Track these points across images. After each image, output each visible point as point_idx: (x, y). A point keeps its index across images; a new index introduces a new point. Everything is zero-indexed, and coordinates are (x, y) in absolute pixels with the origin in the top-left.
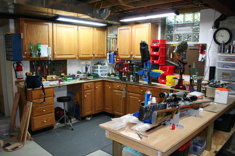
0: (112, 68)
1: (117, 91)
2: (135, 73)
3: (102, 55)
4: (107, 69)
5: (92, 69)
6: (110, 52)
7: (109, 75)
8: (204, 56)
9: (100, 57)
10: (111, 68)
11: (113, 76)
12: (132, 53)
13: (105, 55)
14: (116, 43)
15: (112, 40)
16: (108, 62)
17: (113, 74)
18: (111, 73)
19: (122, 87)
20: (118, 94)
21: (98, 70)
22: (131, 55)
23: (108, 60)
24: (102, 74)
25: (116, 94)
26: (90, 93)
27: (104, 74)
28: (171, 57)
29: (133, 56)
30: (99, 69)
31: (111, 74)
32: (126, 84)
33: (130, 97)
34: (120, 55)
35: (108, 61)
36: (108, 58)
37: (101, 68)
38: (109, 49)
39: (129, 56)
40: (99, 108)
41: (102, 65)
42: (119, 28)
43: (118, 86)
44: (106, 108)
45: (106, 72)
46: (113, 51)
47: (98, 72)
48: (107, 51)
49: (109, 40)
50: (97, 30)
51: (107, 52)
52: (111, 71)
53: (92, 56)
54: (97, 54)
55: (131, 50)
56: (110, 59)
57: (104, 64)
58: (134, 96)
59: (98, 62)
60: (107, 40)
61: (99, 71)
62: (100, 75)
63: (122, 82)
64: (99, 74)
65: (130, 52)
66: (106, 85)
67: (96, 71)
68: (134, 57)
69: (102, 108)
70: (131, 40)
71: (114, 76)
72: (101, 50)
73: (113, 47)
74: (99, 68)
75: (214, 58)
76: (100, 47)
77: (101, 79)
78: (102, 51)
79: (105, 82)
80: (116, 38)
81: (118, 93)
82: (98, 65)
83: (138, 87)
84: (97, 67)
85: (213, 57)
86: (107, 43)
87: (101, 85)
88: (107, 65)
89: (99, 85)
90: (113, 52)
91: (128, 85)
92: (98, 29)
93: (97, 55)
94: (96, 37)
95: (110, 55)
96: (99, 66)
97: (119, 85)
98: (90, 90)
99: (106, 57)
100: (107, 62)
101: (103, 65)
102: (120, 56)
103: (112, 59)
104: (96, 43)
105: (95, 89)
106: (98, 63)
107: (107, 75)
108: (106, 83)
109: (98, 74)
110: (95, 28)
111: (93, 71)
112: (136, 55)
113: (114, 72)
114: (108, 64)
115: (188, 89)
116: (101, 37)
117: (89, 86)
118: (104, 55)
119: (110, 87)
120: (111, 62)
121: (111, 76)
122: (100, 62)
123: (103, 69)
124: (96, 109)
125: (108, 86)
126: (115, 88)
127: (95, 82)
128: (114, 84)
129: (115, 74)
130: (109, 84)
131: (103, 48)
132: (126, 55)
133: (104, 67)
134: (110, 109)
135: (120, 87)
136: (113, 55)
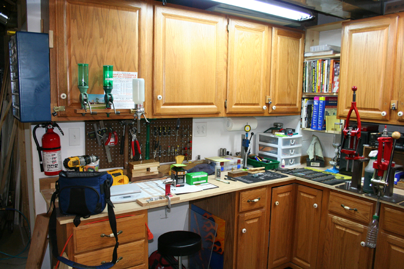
0: (315, 144)
1: (344, 220)
3: (290, 105)
4: (300, 145)
5: (258, 142)
6: (311, 98)
9: (283, 110)
10: (313, 142)
11: (318, 164)
12: (394, 104)
13: (298, 105)
14: (334, 72)
15: (319, 64)
16: (304, 126)
17: (317, 159)
18: (311, 157)
19: (360, 212)
20: (344, 229)
21: (276, 149)
22: (392, 111)
23: (303, 120)
24: (286, 160)
25: (338, 227)
26: (256, 220)
27: (291, 159)
29: (400, 113)
30: (280, 146)
31: (313, 160)
32: (381, 204)
33: (393, 248)
35: (304, 122)
36: (304, 113)
37: (286, 142)
38: (309, 91)
39: (384, 113)
40: (278, 259)
41: (286, 132)
42: (347, 29)
43: (347, 208)
44: (299, 260)
45: (297, 153)
46: (321, 96)
47: (277, 153)
48: (302, 95)
49: (310, 63)
50: (278, 34)
51: (303, 99)
52: (313, 151)
53: (265, 107)
54: (276, 103)
55: (390, 94)
56: (309, 118)
57: (294, 130)
59: (276, 125)
60: (304, 64)
61: (280, 151)
62: (283, 161)
64: (279, 160)
65: (386, 101)
66: (302, 194)
67: (270, 150)
68: (403, 116)
70: (395, 62)
71: (320, 167)
72: (289, 90)
73: (322, 84)
74: (280, 141)
76: (287, 84)
78: (289, 94)
80: (332, 58)
81: (346, 228)
82: (277, 134)
84: (276, 140)
86: (304, 72)
87: (287, 194)
88: (299, 134)
89: (283, 195)
90: (322, 99)
91: (387, 209)
92: (282, 30)
93: (277, 105)
94: (276, 55)
95: (309, 108)
96: (281, 136)
98: (258, 211)
99: (299, 110)
100: (300, 125)
101: (291, 134)
103: (317, 119)
104: (275, 70)
105: (272, 206)
106: (276, 128)
107: (299, 160)
108: (300, 187)
109: (276, 158)
110: (273, 28)
111: (262, 148)
113: (320, 154)
114: (303, 131)
116: (288, 53)
117: (256, 200)
118: (295, 105)
119: (316, 205)
120: (314, 127)
121: (311, 165)
122: (279, 125)
123: (291, 145)
124: (269, 263)
125: (308, 198)
126: (334, 210)
127: (272, 188)
128: (330, 196)
129: (323, 159)
130: (312, 193)
131: (292, 85)
132: (373, 107)
133: (294, 141)
134: (309, 265)
135: (356, 210)
136: (320, 105)
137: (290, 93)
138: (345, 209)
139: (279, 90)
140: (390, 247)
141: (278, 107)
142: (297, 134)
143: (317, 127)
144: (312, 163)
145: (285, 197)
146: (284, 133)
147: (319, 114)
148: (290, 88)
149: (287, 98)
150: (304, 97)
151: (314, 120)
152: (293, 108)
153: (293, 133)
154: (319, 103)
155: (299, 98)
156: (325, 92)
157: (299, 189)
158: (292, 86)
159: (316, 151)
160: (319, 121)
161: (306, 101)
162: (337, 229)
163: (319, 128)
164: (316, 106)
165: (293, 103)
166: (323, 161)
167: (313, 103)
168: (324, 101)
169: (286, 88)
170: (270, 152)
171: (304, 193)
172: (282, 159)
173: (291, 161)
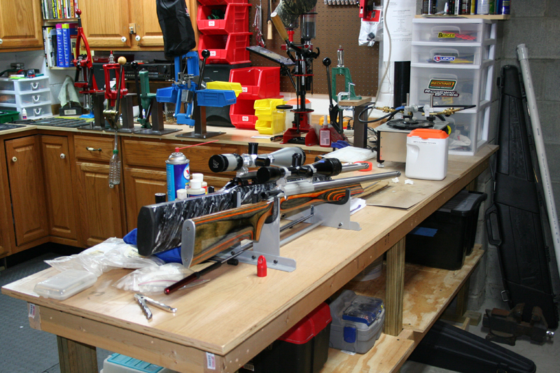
0: (67, 86)
1: (91, 165)
2: (146, 98)
3: (26, 37)
4: (48, 89)
6: (53, 26)
7: (57, 109)
8: (374, 28)
9: (15, 45)
10: (65, 84)
11: (74, 112)
12: (132, 27)
13: (37, 37)
16: (50, 64)
17: (71, 105)
18: (63, 104)
19: (105, 152)
20: (93, 176)
21: (13, 96)
22: (132, 35)
23: (49, 56)
24: (29, 110)
25: (88, 175)
27: (37, 108)
28: (270, 36)
29: (138, 37)
30: (18, 92)
31: (67, 107)
32: (120, 137)
33: (137, 181)
34: (91, 35)
35: (50, 59)
36: (49, 47)
37: (24, 86)
38: (49, 17)
39: (124, 39)
40: (31, 231)
41: (26, 74)
43: (91, 149)
44: (58, 230)
45: (45, 100)
46: (64, 23)
47: (15, 102)
48: (42, 23)
51: (44, 28)
52: (65, 95)
54: (3, 35)
55: (127, 17)
56: (55, 53)
57: (37, 71)
58: (151, 179)
59: (14, 66)
61: (18, 99)
62: (24, 110)
63: (104, 132)
64: (18, 110)
65: (125, 24)
66: (48, 146)
67: (6, 99)
68: (141, 40)
69: (42, 230)
71: (77, 114)
72: (20, 17)
73: (63, 7)
74: (17, 85)
75: (407, 33)
76: (15, 9)
77: (29, 127)
78: (21, 23)
79: (44, 137)
81: (96, 173)
82: (13, 77)
83: (162, 147)
84: (10, 85)
85: (405, 30)
87: (28, 149)
88: (46, 74)
89: (23, 149)
90: (65, 26)
91: (126, 141)
93: (5, 37)
95: (54, 39)
96: (18, 79)
97: (95, 144)
99: (40, 43)
100: (46, 66)
101: (33, 75)
102: (89, 39)
103: (63, 53)
105: (8, 163)
106: (14, 70)
107: (50, 109)
108: (46, 139)
109: (15, 109)
112: (148, 34)
113: (75, 98)
114: (52, 71)
115: (325, 139)
118: (34, 36)
119: (63, 155)
120: (61, 64)
121: (66, 114)
122: (18, 65)
123: (34, 90)
124: (18, 237)
125: (55, 149)
126: (82, 155)
127: (5, 140)
128: (75, 141)
129: (80, 104)
130: (57, 142)
131: (24, 9)
132: (114, 33)
133: (37, 83)
134: (69, 231)
135: (100, 151)
136: (64, 35)
137: (22, 20)
138: (90, 151)
139: (4, 18)
140: (134, 181)
141: (6, 40)
142: (43, 75)
143: (64, 63)
144: (65, 111)
145: (26, 151)
146: (23, 76)
147: (65, 46)
148: (21, 14)
149: (18, 28)
150: (46, 25)
151: (60, 55)
152: (29, 41)
153: (37, 74)
154: (62, 32)
155: (38, 26)
156: (68, 17)
157: (43, 141)
158: (24, 12)
159: (70, 95)
160: (66, 55)
161: (49, 30)
162: (87, 177)
163: (67, 64)
164: (59, 36)
165: (28, 34)
166: (80, 107)
167: (56, 32)
168: (67, 29)
169: (15, 14)
170: (8, 102)
171: (50, 144)
172: (22, 109)
173: (38, 111)
